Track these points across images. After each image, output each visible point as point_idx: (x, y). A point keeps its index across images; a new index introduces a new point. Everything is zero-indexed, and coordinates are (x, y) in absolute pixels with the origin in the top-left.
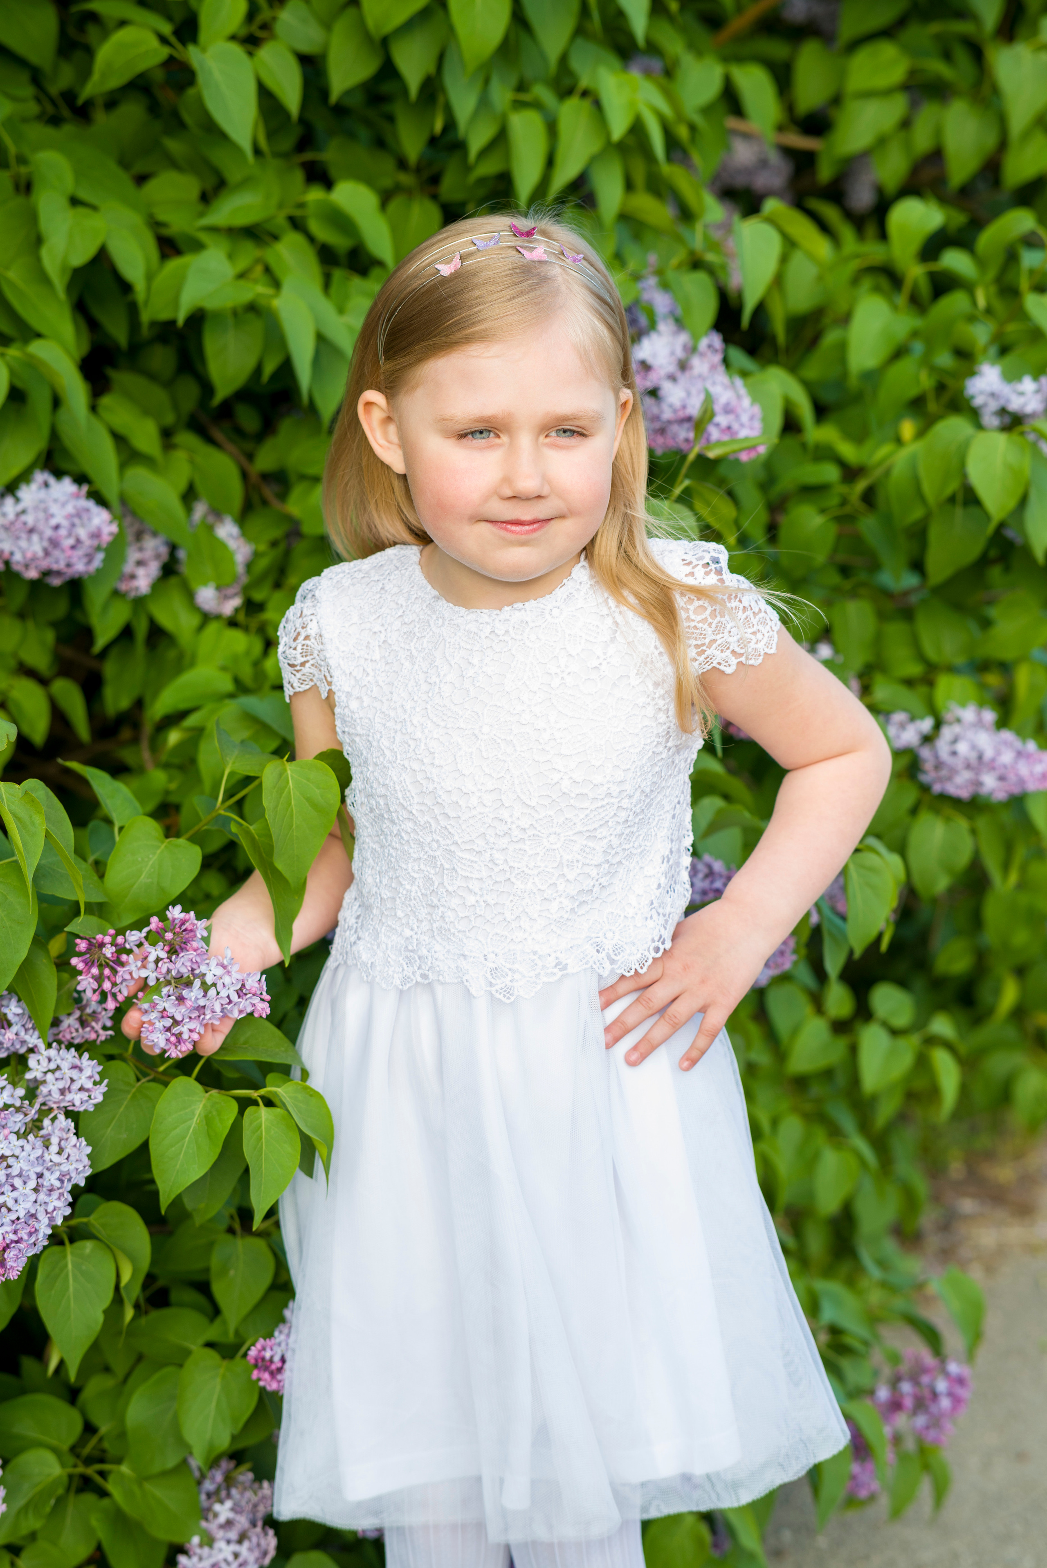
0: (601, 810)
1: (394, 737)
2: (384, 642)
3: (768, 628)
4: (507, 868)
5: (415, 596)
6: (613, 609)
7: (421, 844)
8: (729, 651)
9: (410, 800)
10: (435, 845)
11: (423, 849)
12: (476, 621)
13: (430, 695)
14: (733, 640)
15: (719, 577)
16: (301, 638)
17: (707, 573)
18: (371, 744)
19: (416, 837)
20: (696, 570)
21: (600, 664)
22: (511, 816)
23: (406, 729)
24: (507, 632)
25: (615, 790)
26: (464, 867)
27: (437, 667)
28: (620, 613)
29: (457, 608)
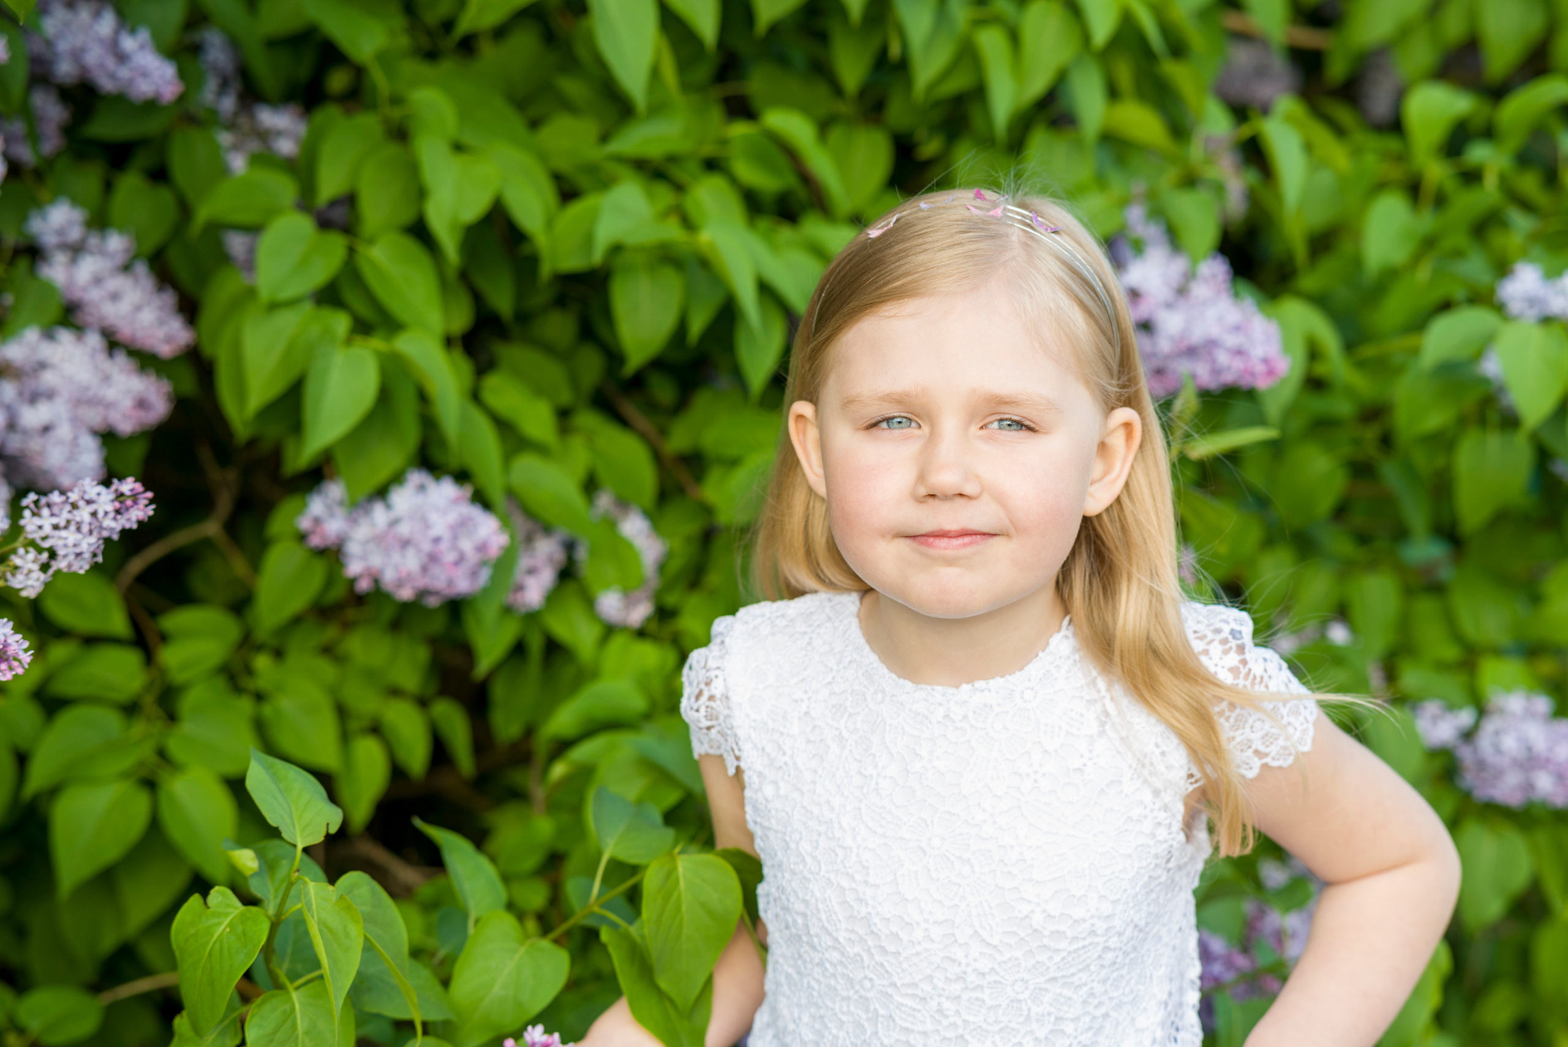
0: (1082, 952)
1: (817, 842)
2: (806, 713)
3: (1301, 719)
4: (959, 1022)
5: (849, 658)
6: (1103, 692)
7: (850, 981)
8: (1250, 751)
9: (836, 925)
10: (867, 984)
11: (853, 987)
12: (926, 700)
13: (865, 791)
14: (1256, 737)
15: (1241, 657)
16: (704, 699)
17: (1226, 652)
18: (787, 844)
19: (845, 971)
20: (1211, 648)
21: (1085, 765)
22: (966, 956)
23: (833, 833)
24: (965, 717)
25: (1101, 926)
26: (904, 1016)
27: (874, 755)
28: (1112, 699)
29: (902, 681)
